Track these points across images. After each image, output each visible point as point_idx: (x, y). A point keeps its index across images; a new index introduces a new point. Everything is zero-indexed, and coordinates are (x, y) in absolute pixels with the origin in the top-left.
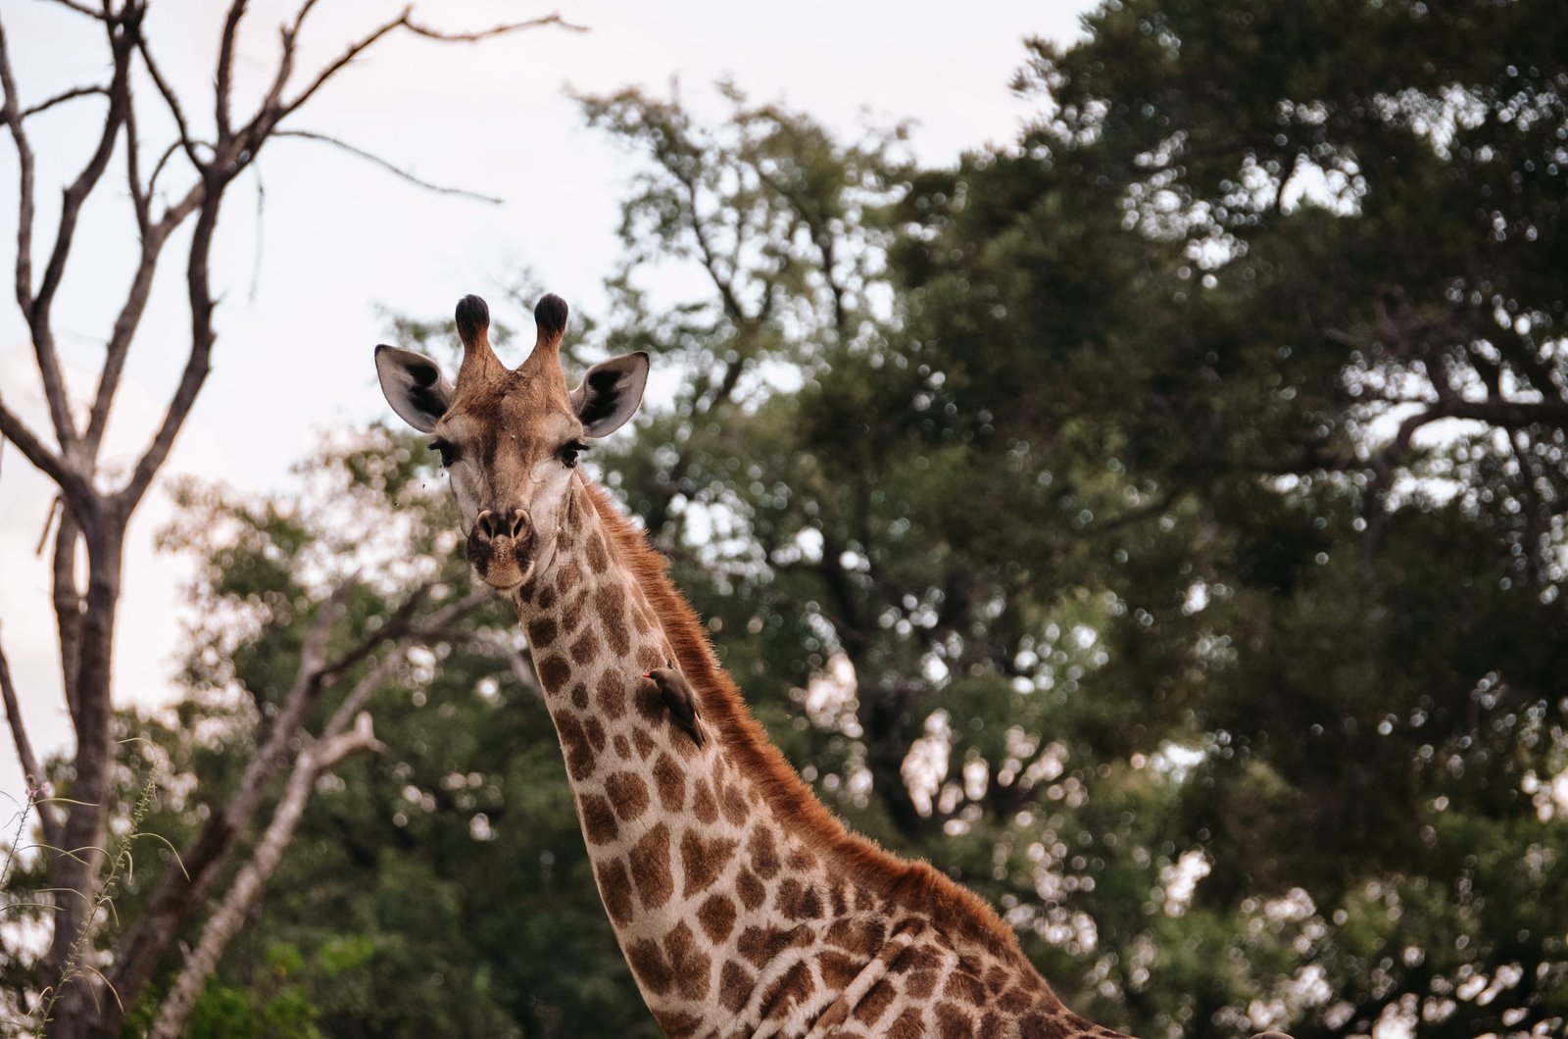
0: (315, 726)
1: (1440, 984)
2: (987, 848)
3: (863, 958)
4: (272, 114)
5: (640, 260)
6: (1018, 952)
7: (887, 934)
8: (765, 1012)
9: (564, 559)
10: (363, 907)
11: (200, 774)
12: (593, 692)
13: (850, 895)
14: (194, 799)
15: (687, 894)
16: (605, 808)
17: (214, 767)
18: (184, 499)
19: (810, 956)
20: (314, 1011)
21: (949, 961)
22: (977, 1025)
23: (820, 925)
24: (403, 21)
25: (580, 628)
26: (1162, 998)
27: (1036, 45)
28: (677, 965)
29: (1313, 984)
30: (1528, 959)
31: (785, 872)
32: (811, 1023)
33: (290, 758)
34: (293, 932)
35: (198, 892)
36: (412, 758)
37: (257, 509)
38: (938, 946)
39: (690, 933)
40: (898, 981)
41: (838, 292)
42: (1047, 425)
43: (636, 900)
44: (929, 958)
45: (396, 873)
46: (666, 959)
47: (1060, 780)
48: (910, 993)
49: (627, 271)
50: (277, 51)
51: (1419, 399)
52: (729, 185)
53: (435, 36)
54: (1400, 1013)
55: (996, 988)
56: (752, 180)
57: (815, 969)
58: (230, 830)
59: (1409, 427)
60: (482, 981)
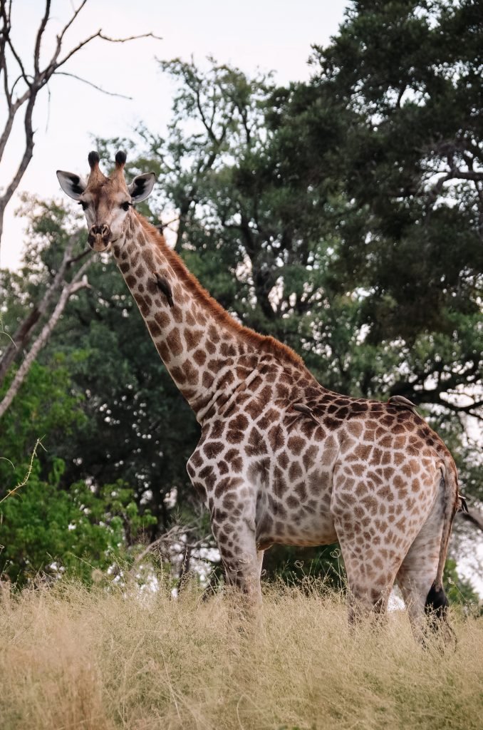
0: (69, 279)
1: (446, 368)
2: (296, 323)
3: (251, 369)
4: (53, 67)
5: (180, 119)
6: (304, 366)
7: (259, 360)
8: (218, 388)
9: (129, 242)
10: (85, 340)
11: (30, 293)
12: (145, 286)
13: (245, 347)
14: (28, 301)
15: (188, 350)
16: (156, 324)
17: (35, 290)
18: (24, 199)
19: (232, 368)
20: (69, 374)
21: (280, 370)
22: (290, 391)
23: (236, 358)
24: (99, 34)
25: (138, 265)
26: (354, 373)
27: (316, 47)
28: (187, 374)
29: (404, 368)
30: (476, 359)
31: (222, 341)
32: (234, 391)
33: (60, 290)
34: (63, 348)
35: (29, 334)
36: (102, 290)
37: (48, 203)
38: (276, 364)
39: (191, 363)
40: (263, 377)
41: (248, 131)
42: (318, 181)
43: (171, 354)
44: (273, 369)
45: (96, 328)
46: (183, 372)
47: (321, 300)
48: (268, 381)
49: (176, 122)
50: (56, 44)
51: (445, 171)
52: (211, 93)
53: (110, 40)
54: (433, 377)
55: (296, 379)
56: (219, 92)
57: (234, 373)
58: (40, 314)
59: (441, 181)
60: (125, 365)
